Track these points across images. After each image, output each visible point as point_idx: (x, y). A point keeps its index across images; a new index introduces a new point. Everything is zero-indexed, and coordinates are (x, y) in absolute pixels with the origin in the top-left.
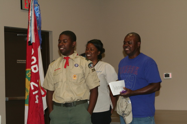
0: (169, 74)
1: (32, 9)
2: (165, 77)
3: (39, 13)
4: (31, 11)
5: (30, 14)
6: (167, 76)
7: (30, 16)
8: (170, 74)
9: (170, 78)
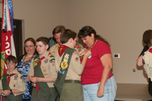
0: (117, 54)
1: (6, 3)
2: (115, 57)
3: (12, 7)
4: (5, 5)
5: (5, 7)
6: (116, 56)
7: (4, 8)
8: (119, 55)
9: (119, 58)
